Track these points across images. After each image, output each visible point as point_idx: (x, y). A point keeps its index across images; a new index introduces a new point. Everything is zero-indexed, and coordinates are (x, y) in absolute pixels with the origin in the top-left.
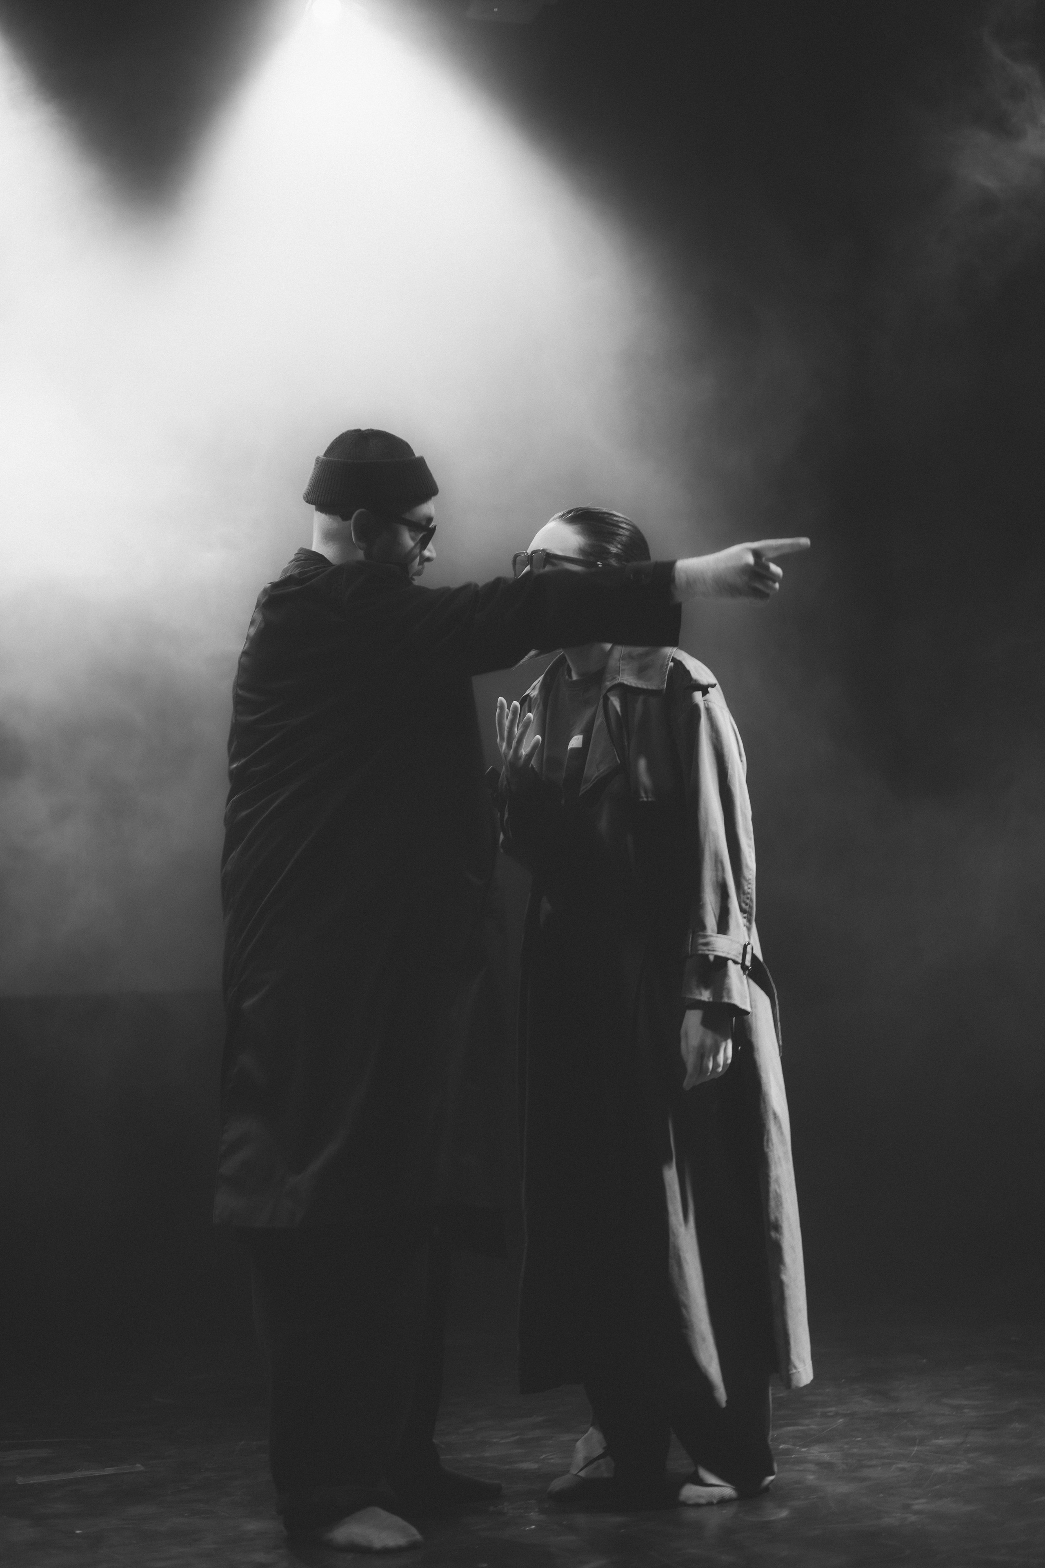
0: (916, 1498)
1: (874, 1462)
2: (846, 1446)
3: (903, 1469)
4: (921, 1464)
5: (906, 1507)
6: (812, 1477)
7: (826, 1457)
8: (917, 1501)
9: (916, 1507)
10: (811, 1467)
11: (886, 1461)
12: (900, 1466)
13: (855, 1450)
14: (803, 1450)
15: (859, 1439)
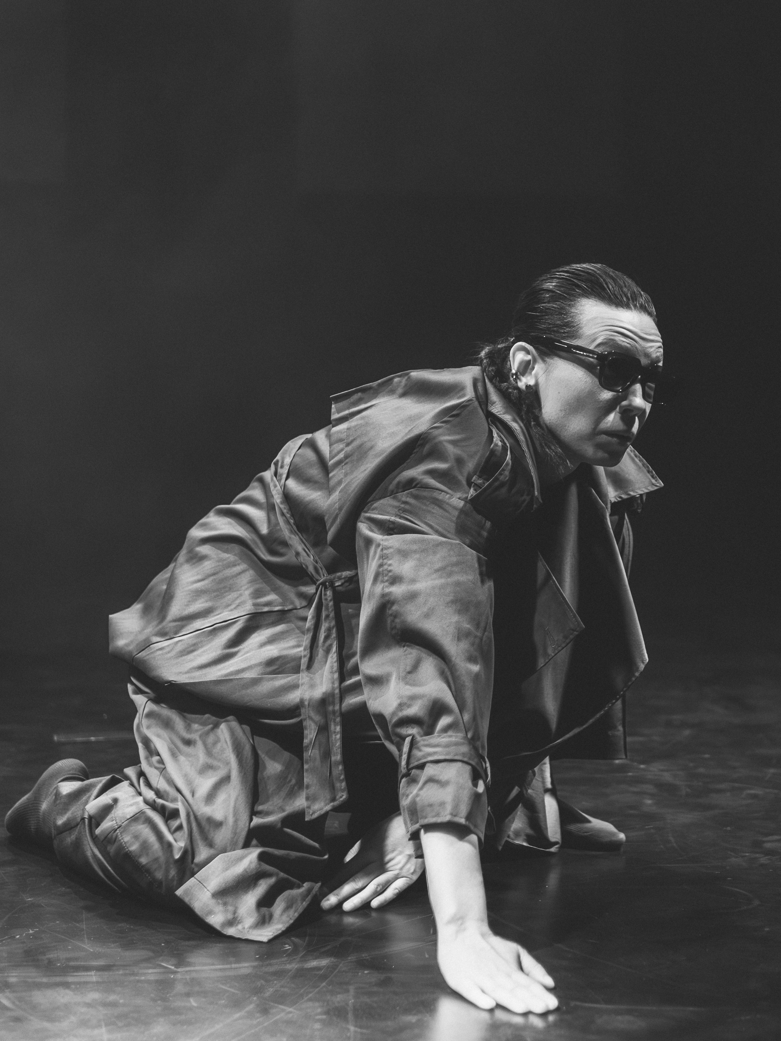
0: (767, 835)
1: (722, 786)
2: (691, 765)
3: (755, 796)
4: (776, 791)
5: (757, 845)
6: (649, 802)
7: (667, 777)
8: (770, 838)
9: (768, 845)
10: (650, 788)
11: (736, 785)
12: (752, 792)
13: (701, 770)
14: (642, 766)
15: (707, 756)
